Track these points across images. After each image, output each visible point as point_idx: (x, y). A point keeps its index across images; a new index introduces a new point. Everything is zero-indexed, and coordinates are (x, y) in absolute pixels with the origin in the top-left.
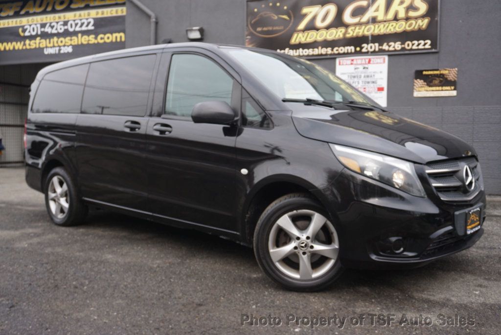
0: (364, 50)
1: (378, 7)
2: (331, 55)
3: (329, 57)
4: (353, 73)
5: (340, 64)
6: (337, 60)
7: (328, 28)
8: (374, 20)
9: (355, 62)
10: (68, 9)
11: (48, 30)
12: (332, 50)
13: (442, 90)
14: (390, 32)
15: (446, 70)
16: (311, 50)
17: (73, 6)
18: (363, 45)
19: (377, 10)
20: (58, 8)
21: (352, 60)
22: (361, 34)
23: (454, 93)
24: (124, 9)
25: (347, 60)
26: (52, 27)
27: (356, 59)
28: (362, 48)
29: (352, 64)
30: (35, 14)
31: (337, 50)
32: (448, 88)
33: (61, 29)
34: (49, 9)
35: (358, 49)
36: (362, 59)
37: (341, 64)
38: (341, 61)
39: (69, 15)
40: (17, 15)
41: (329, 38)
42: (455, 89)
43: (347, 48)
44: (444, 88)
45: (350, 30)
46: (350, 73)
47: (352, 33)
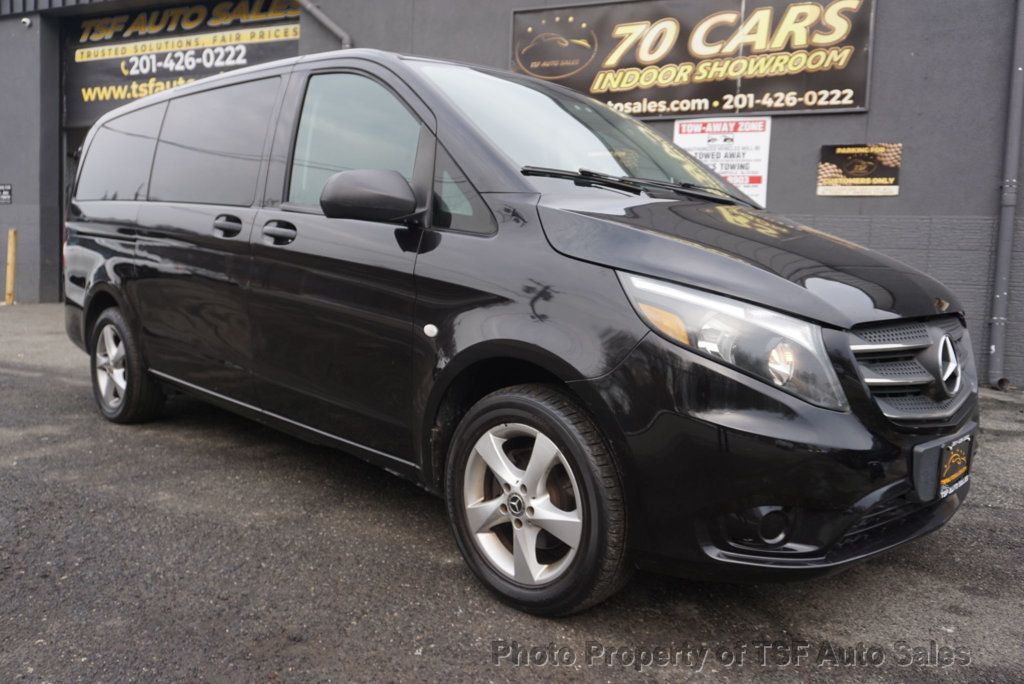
0: (727, 106)
1: (757, 24)
2: (664, 113)
3: (660, 117)
4: (704, 149)
5: (681, 132)
6: (677, 124)
7: (660, 64)
8: (747, 50)
9: (709, 128)
10: (203, 28)
11: (169, 64)
12: (668, 105)
13: (871, 184)
14: (777, 73)
15: (880, 146)
16: (628, 104)
17: (212, 23)
18: (725, 97)
19: (753, 31)
20: (187, 26)
21: (705, 125)
22: (721, 76)
23: (894, 190)
24: (297, 26)
25: (693, 125)
26: (176, 60)
27: (712, 123)
28: (723, 102)
29: (703, 132)
30: (148, 37)
31: (677, 106)
32: (883, 180)
33: (190, 63)
34: (172, 28)
35: (716, 104)
36: (723, 123)
37: (684, 130)
38: (684, 126)
39: (205, 40)
40: (118, 38)
41: (663, 82)
42: (895, 183)
43: (694, 101)
44: (876, 180)
45: (701, 68)
46: (699, 149)
47: (705, 73)
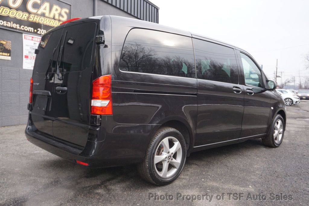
0: (39, 32)
1: (46, 7)
2: (19, 29)
3: (17, 31)
4: (33, 46)
5: (25, 38)
6: (23, 35)
7: (17, 9)
8: (43, 15)
9: (34, 39)
12: (20, 27)
14: (51, 25)
16: (5, 22)
18: (38, 29)
19: (45, 9)
21: (33, 37)
22: (37, 21)
25: (29, 36)
27: (35, 37)
28: (38, 31)
29: (32, 40)
31: (23, 28)
35: (35, 31)
36: (38, 38)
37: (26, 38)
38: (26, 36)
41: (18, 17)
43: (29, 28)
45: (32, 16)
46: (31, 46)
47: (33, 19)
